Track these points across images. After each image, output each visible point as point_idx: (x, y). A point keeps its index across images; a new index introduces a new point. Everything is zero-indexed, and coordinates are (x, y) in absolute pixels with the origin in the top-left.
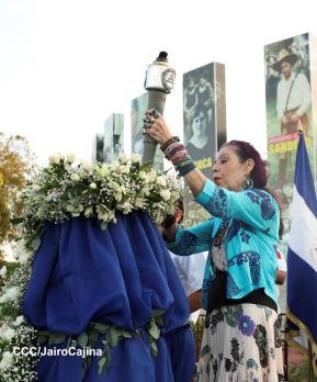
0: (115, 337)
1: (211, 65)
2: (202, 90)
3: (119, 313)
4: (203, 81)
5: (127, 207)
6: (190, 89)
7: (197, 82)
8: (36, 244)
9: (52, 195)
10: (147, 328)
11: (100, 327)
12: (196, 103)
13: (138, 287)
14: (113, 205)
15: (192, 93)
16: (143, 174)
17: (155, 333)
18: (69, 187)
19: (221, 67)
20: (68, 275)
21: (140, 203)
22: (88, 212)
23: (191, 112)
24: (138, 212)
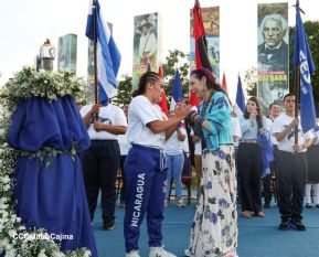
0: (55, 153)
3: (57, 142)
5: (62, 93)
8: (15, 109)
9: (24, 85)
10: (70, 150)
11: (48, 149)
13: (67, 130)
14: (55, 91)
16: (70, 78)
17: (74, 152)
18: (33, 82)
19: (111, 25)
20: (30, 123)
21: (69, 92)
22: (43, 94)
24: (68, 96)
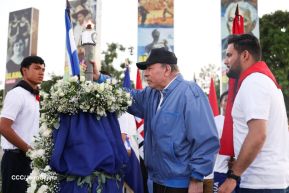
1: (30, 9)
2: (22, 25)
4: (23, 19)
6: (14, 23)
7: (19, 19)
12: (18, 33)
15: (14, 26)
19: (37, 11)
23: (13, 39)
